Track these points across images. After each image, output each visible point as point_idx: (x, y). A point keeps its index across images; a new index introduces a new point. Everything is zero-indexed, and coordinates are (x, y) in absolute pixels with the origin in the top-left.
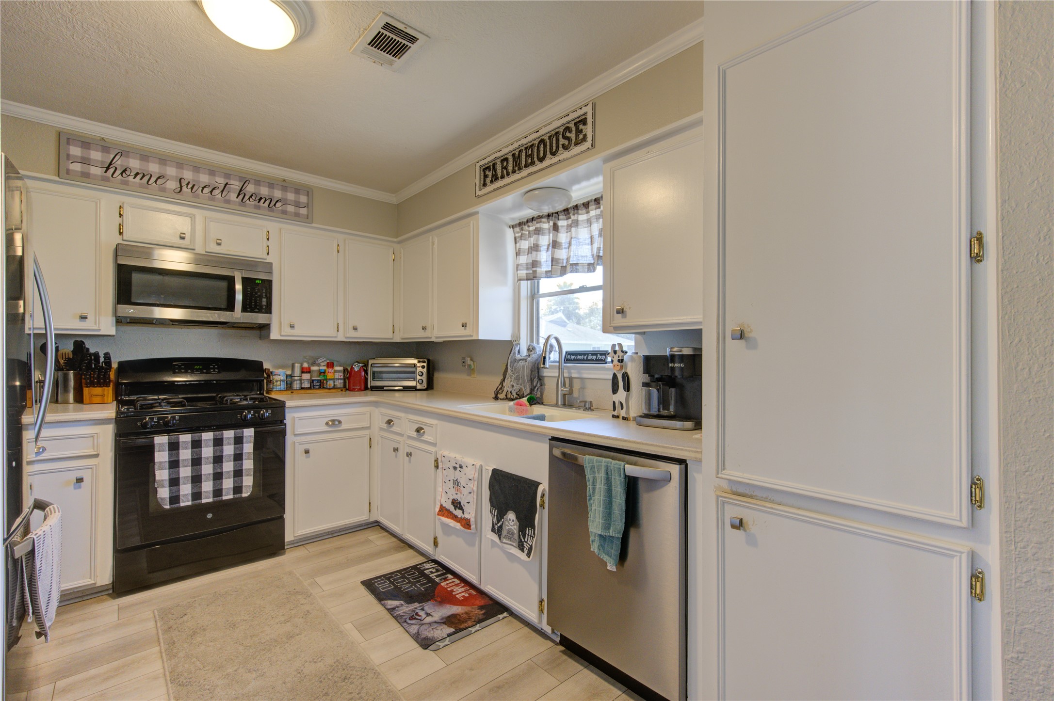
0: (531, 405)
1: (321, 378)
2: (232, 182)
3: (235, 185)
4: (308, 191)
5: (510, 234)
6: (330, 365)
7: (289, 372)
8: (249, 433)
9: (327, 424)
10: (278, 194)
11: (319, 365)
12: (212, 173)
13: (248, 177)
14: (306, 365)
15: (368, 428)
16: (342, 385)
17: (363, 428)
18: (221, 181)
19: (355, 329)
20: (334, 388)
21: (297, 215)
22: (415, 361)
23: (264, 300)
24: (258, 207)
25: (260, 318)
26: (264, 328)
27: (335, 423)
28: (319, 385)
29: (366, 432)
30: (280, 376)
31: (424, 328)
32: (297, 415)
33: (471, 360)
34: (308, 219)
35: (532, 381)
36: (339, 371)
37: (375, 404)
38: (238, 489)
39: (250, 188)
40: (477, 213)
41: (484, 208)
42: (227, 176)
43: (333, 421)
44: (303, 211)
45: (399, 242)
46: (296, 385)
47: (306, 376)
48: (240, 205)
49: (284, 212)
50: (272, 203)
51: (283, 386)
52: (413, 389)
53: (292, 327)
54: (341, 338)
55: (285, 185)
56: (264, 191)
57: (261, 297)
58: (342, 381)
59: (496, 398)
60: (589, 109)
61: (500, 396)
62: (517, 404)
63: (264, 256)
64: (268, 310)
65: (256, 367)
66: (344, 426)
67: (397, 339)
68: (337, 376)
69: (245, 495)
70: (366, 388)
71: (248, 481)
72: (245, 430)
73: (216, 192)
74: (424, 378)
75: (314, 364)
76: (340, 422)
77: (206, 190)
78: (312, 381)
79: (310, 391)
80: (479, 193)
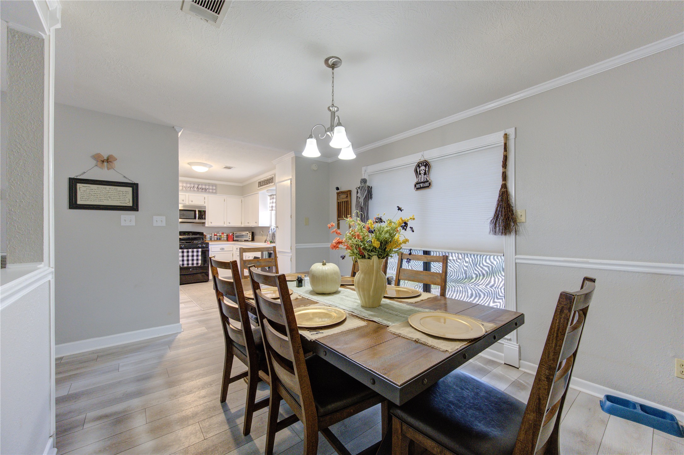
0: (271, 243)
1: (220, 237)
2: (195, 185)
3: (196, 186)
4: (215, 185)
5: (269, 198)
6: (223, 234)
7: (211, 236)
8: (200, 250)
9: (220, 249)
10: (207, 187)
11: (219, 234)
12: (190, 184)
13: (199, 183)
14: (216, 234)
15: (232, 251)
16: (226, 239)
17: (230, 251)
18: (192, 185)
19: (229, 223)
20: (224, 240)
21: (212, 192)
22: (248, 232)
23: (204, 216)
24: (202, 191)
25: (203, 221)
26: (204, 223)
27: (223, 249)
28: (219, 239)
29: (232, 252)
30: (208, 236)
31: (248, 223)
32: (212, 246)
33: (263, 232)
34: (216, 193)
35: (272, 237)
36: (225, 235)
37: (234, 244)
38: (197, 264)
39: (200, 186)
40: (258, 193)
41: (260, 192)
42: (194, 184)
43: (222, 248)
44: (214, 191)
45: (243, 197)
46: (213, 239)
47: (216, 237)
48: (197, 191)
49: (209, 192)
50: (206, 189)
51: (209, 239)
52: (247, 241)
53: (211, 223)
54: (225, 226)
55: (209, 184)
56: (204, 187)
57: (203, 215)
58: (226, 238)
59: (265, 242)
60: (274, 176)
61: (266, 242)
62: (268, 243)
63: (204, 204)
64: (205, 219)
65: (202, 234)
66: (225, 250)
67: (243, 226)
68: (225, 237)
69: (199, 265)
70: (233, 241)
71: (200, 262)
72: (199, 249)
73: (192, 188)
74: (251, 237)
75: (218, 233)
76: (224, 249)
77: (189, 188)
78: (217, 238)
79: (217, 241)
80: (258, 189)
